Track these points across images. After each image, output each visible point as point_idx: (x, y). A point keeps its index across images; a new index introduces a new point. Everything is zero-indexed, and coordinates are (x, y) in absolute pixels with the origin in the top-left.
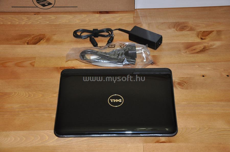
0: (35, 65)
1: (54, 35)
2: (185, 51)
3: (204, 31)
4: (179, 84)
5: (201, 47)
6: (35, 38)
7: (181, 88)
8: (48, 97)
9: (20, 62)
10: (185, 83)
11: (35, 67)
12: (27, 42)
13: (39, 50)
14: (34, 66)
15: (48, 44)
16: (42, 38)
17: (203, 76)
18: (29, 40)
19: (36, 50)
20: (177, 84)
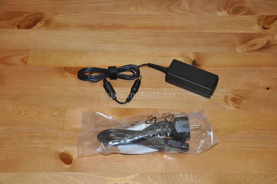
0: (29, 62)
1: (57, 14)
2: (241, 47)
3: (267, 16)
4: (234, 100)
5: (263, 41)
6: (30, 18)
7: (236, 107)
8: (47, 116)
9: (7, 57)
10: (242, 98)
11: (28, 65)
12: (17, 24)
13: (34, 38)
14: (27, 64)
15: (47, 29)
16: (39, 19)
17: (268, 89)
18: (21, 21)
19: (31, 38)
20: (231, 100)
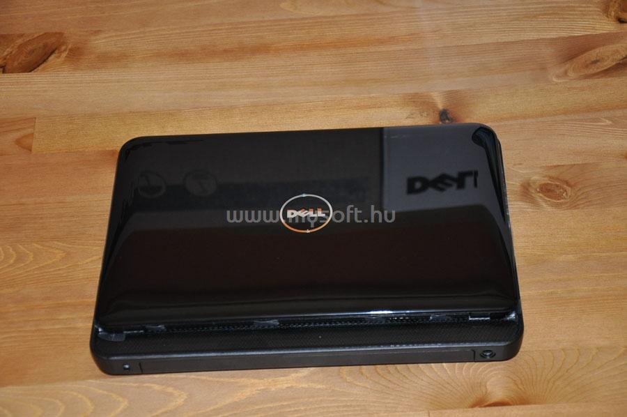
0: (35, 146)
1: (97, 32)
2: (562, 70)
4: (547, 190)
5: (617, 51)
6: (30, 48)
7: (552, 205)
8: (88, 260)
10: (567, 183)
11: (34, 151)
13: (45, 91)
14: (31, 150)
15: (75, 69)
16: (54, 48)
18: (7, 55)
19: (36, 91)
20: (538, 190)
